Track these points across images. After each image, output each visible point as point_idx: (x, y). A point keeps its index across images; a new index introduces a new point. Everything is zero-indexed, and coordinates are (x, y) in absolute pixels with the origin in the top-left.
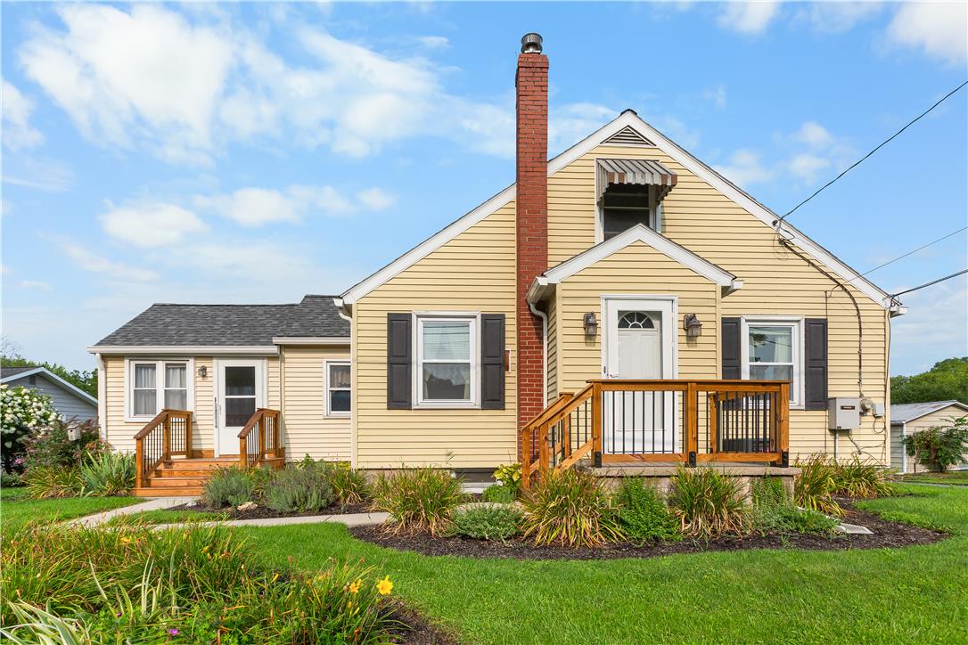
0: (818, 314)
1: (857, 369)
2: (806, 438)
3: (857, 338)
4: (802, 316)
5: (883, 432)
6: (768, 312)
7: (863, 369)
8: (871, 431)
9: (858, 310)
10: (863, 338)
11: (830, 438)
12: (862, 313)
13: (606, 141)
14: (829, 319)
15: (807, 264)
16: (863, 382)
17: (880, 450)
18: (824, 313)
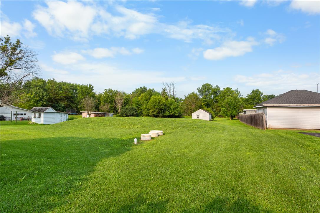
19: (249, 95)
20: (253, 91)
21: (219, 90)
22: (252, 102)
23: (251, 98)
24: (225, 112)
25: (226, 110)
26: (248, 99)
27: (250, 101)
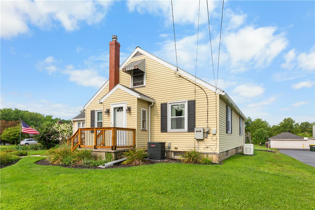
0: (192, 99)
1: (207, 117)
2: (188, 142)
3: (207, 106)
4: (186, 100)
5: (216, 140)
6: (175, 100)
7: (209, 117)
8: (211, 140)
9: (207, 95)
10: (209, 105)
11: (196, 142)
12: (208, 96)
13: (133, 57)
14: (196, 100)
15: (189, 82)
16: (208, 122)
17: (215, 147)
18: (194, 98)
19: (281, 123)
20: (285, 119)
21: (251, 121)
22: (283, 130)
23: (283, 126)
24: (255, 140)
25: (256, 139)
26: (280, 127)
27: (282, 129)
